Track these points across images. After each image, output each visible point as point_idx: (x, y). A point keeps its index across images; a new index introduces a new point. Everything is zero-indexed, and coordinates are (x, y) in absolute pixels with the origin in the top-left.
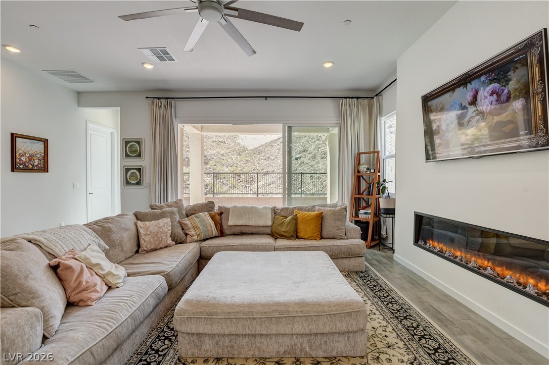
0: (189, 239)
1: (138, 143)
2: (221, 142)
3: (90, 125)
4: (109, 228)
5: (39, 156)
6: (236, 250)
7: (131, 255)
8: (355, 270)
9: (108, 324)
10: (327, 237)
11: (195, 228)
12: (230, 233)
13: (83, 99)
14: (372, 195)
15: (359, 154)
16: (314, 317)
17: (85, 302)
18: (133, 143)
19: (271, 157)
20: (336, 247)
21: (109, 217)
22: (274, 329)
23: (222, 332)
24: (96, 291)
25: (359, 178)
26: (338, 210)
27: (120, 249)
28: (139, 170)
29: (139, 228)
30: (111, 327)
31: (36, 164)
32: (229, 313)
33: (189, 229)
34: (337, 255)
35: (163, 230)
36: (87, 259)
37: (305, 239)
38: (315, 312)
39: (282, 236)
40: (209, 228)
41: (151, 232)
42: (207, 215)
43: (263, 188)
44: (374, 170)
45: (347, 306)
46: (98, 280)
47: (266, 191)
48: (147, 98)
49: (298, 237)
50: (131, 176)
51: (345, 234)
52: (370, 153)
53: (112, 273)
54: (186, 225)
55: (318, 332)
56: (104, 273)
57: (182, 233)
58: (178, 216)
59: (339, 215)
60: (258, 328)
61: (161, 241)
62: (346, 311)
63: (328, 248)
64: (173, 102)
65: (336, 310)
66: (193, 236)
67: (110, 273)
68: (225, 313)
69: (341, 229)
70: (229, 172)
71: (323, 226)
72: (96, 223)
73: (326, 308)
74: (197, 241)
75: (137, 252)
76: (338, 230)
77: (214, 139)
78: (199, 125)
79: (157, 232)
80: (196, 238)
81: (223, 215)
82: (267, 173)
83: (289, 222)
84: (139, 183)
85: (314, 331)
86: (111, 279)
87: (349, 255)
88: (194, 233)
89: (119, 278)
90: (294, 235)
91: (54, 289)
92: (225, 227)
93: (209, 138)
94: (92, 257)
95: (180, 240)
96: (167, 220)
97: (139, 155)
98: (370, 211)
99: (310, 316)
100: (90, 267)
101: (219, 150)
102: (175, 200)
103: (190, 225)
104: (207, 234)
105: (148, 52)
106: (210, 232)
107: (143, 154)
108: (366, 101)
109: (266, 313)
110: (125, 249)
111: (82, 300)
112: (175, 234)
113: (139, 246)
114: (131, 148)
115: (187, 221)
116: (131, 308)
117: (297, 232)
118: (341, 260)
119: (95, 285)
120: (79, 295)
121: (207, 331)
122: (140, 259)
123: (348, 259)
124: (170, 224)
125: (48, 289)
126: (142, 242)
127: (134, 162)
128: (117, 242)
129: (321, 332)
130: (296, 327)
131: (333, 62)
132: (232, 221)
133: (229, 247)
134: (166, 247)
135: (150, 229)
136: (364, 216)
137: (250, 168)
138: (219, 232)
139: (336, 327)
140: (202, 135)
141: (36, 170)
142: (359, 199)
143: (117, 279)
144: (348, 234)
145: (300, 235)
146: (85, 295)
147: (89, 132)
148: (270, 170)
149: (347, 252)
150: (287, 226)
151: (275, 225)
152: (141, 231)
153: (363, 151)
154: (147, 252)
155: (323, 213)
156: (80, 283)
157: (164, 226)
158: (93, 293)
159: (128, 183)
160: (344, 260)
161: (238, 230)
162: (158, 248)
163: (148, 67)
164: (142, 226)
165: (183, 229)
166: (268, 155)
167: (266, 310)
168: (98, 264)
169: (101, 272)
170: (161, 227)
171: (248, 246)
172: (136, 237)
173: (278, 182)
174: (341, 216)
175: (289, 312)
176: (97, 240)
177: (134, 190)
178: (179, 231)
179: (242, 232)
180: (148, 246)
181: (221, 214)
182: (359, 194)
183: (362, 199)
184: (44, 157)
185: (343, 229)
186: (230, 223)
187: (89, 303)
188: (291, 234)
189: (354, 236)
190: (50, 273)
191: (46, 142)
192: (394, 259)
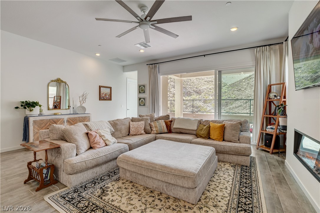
0: (152, 132)
1: (144, 86)
2: (210, 81)
3: (128, 80)
4: (117, 123)
5: (108, 94)
6: (171, 140)
7: (125, 135)
8: (242, 164)
9: (95, 156)
10: (227, 140)
11: (156, 127)
12: (175, 132)
13: (125, 68)
14: (277, 115)
15: (270, 86)
16: (166, 174)
17: (95, 147)
18: (142, 87)
19: (242, 89)
20: (228, 147)
21: (119, 119)
22: (149, 174)
23: (131, 170)
24: (100, 145)
25: (270, 102)
26: (234, 124)
27: (120, 132)
28: (144, 99)
29: (130, 124)
30: (95, 157)
31: (107, 97)
32: (134, 162)
33: (153, 127)
34: (228, 152)
35: (140, 126)
36: (100, 133)
37: (214, 140)
38: (167, 171)
39: (201, 137)
40: (163, 128)
41: (135, 127)
42: (163, 122)
43: (233, 109)
44: (280, 96)
45: (184, 173)
46: (102, 141)
47: (235, 111)
48: (147, 65)
49: (209, 138)
50: (141, 102)
51: (239, 140)
52: (280, 84)
53: (108, 140)
54: (152, 125)
55: (168, 182)
56: (105, 139)
57: (150, 129)
58: (150, 121)
59: (235, 127)
60: (143, 172)
61: (139, 131)
62: (182, 175)
63: (222, 146)
64: (157, 65)
65: (178, 173)
66: (154, 131)
67: (107, 140)
68: (132, 162)
69: (235, 136)
70: (212, 99)
71: (225, 133)
72: (113, 121)
73: (173, 171)
74: (156, 134)
75: (129, 135)
76: (233, 136)
77: (206, 80)
78: (179, 74)
79: (137, 127)
80: (155, 132)
81: (172, 122)
82: (237, 100)
83: (205, 129)
84: (144, 105)
85: (166, 181)
86: (107, 143)
87: (237, 153)
88: (155, 129)
89: (111, 142)
90: (207, 136)
91: (84, 140)
92: (172, 128)
93: (203, 79)
94: (103, 133)
95: (149, 132)
96: (143, 122)
97: (144, 92)
98: (274, 127)
99: (164, 172)
100: (101, 136)
101: (208, 86)
102: (150, 114)
103: (154, 126)
104: (161, 131)
105: (138, 45)
106: (163, 130)
107: (146, 92)
108: (277, 47)
109: (147, 166)
110: (122, 132)
111: (94, 147)
112: (146, 129)
113: (129, 132)
114: (141, 89)
115: (152, 124)
116: (106, 153)
117: (210, 135)
118: (231, 155)
119: (100, 142)
120: (94, 145)
121: (129, 169)
122: (128, 138)
123: (237, 156)
124: (144, 124)
125: (82, 140)
126: (131, 131)
127: (142, 95)
128: (119, 129)
129: (170, 182)
130: (159, 176)
131: (237, 27)
132: (175, 126)
133: (168, 138)
134: (141, 134)
135: (135, 126)
136: (271, 130)
137: (227, 96)
138: (169, 131)
139: (177, 182)
140: (181, 79)
141: (102, 99)
142: (270, 118)
143: (109, 142)
144: (240, 140)
145: (211, 137)
146: (95, 145)
147: (128, 83)
148: (239, 97)
149: (235, 151)
150: (204, 131)
151: (198, 130)
152: (131, 126)
153: (274, 83)
154: (132, 135)
155: (225, 125)
156: (94, 141)
157: (140, 125)
158: (98, 145)
159: (140, 105)
160: (234, 156)
161: (178, 131)
162: (137, 134)
163: (142, 51)
164: (132, 124)
165: (151, 128)
166: (240, 88)
167: (147, 165)
168: (103, 136)
169: (104, 139)
170: (139, 125)
171: (177, 139)
172: (129, 128)
173: (244, 106)
174: (236, 128)
175: (156, 168)
176: (110, 127)
177: (142, 108)
178: (148, 128)
179: (181, 132)
180: (133, 133)
181: (171, 121)
182: (270, 114)
183: (272, 118)
184: (110, 94)
185: (236, 136)
186: (174, 126)
187: (96, 148)
188: (205, 136)
189: (245, 142)
190: (85, 136)
191: (111, 88)
192: (285, 164)
